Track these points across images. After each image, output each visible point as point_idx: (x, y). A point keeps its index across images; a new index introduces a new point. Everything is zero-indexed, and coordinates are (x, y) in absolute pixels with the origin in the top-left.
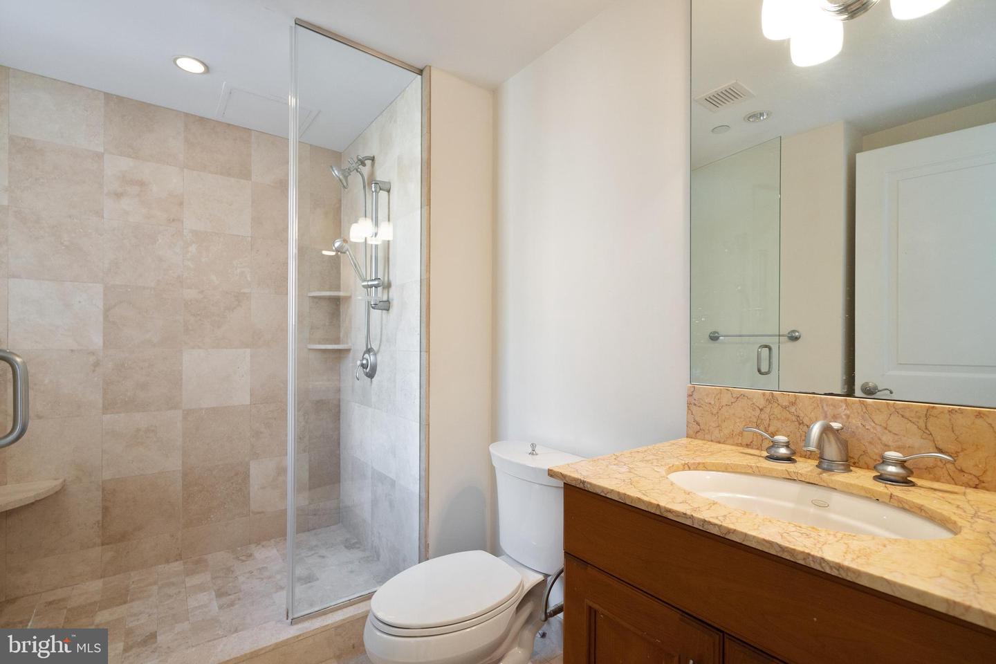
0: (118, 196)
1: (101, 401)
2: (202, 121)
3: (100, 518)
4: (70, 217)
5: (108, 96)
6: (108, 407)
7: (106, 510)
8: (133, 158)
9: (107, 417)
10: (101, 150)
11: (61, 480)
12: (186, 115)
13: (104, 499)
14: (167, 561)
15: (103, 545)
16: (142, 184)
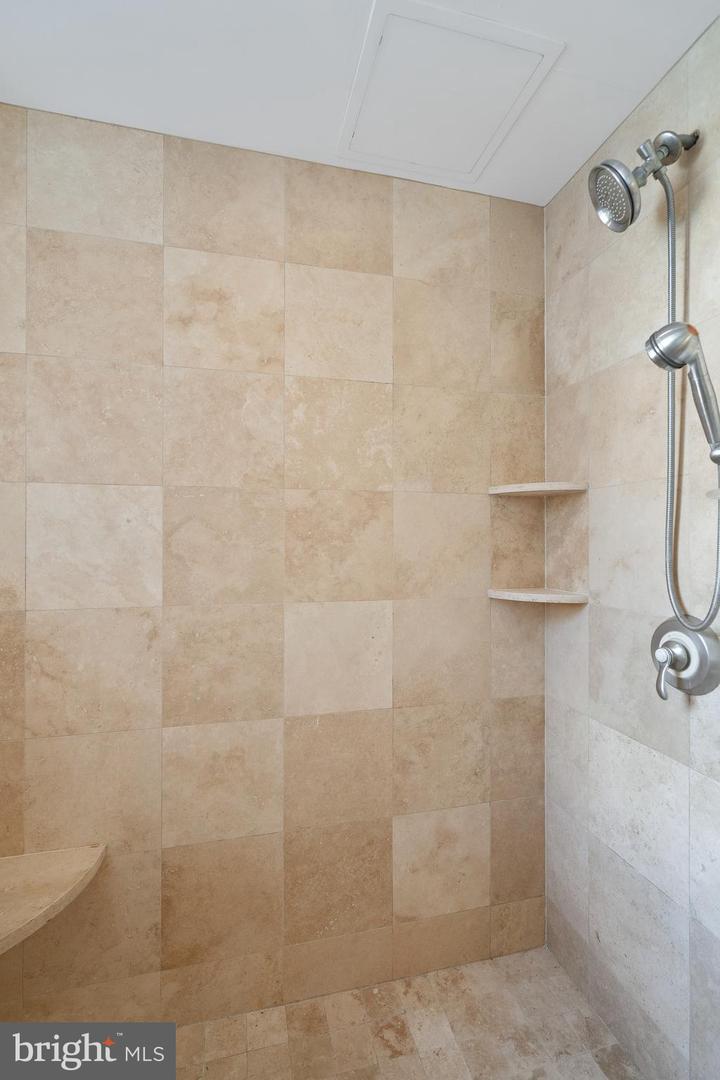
0: (185, 321)
1: (160, 704)
2: (313, 169)
3: (158, 919)
4: (114, 366)
5: (168, 140)
6: (173, 713)
7: (167, 903)
8: (207, 250)
9: (169, 733)
10: (159, 240)
11: (101, 849)
12: (289, 160)
13: (164, 886)
14: (261, 1006)
15: (163, 968)
16: (221, 297)
